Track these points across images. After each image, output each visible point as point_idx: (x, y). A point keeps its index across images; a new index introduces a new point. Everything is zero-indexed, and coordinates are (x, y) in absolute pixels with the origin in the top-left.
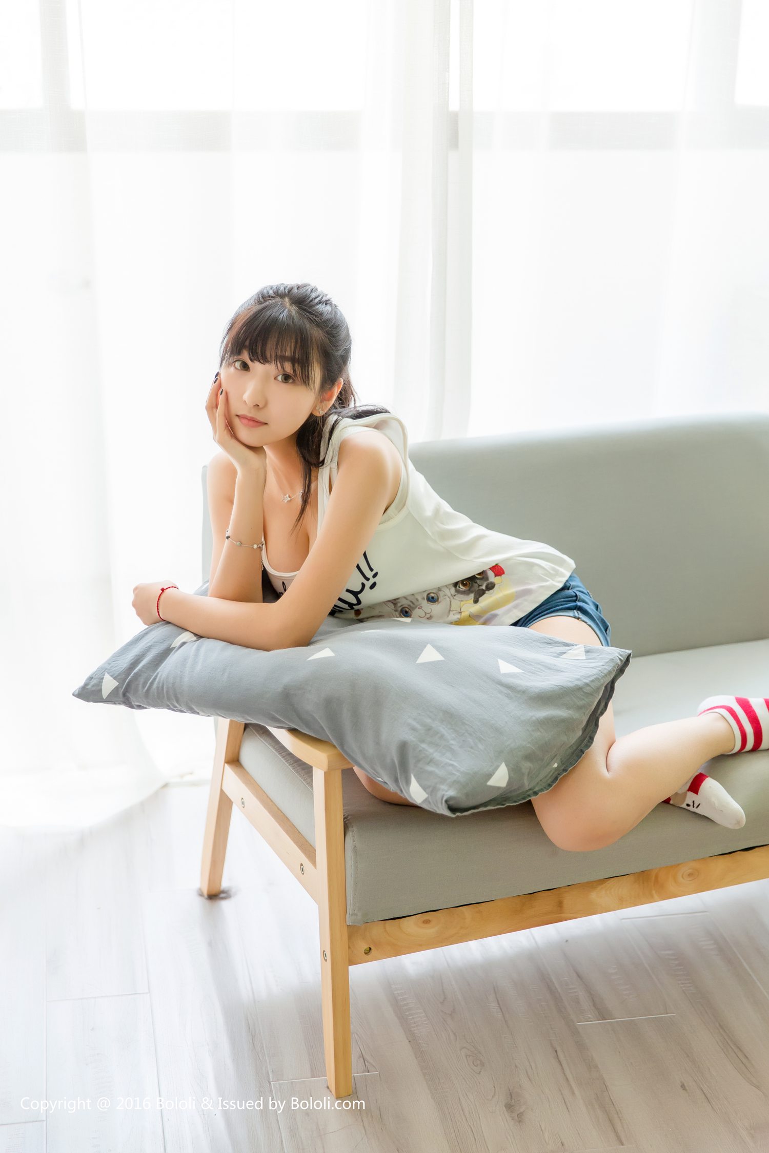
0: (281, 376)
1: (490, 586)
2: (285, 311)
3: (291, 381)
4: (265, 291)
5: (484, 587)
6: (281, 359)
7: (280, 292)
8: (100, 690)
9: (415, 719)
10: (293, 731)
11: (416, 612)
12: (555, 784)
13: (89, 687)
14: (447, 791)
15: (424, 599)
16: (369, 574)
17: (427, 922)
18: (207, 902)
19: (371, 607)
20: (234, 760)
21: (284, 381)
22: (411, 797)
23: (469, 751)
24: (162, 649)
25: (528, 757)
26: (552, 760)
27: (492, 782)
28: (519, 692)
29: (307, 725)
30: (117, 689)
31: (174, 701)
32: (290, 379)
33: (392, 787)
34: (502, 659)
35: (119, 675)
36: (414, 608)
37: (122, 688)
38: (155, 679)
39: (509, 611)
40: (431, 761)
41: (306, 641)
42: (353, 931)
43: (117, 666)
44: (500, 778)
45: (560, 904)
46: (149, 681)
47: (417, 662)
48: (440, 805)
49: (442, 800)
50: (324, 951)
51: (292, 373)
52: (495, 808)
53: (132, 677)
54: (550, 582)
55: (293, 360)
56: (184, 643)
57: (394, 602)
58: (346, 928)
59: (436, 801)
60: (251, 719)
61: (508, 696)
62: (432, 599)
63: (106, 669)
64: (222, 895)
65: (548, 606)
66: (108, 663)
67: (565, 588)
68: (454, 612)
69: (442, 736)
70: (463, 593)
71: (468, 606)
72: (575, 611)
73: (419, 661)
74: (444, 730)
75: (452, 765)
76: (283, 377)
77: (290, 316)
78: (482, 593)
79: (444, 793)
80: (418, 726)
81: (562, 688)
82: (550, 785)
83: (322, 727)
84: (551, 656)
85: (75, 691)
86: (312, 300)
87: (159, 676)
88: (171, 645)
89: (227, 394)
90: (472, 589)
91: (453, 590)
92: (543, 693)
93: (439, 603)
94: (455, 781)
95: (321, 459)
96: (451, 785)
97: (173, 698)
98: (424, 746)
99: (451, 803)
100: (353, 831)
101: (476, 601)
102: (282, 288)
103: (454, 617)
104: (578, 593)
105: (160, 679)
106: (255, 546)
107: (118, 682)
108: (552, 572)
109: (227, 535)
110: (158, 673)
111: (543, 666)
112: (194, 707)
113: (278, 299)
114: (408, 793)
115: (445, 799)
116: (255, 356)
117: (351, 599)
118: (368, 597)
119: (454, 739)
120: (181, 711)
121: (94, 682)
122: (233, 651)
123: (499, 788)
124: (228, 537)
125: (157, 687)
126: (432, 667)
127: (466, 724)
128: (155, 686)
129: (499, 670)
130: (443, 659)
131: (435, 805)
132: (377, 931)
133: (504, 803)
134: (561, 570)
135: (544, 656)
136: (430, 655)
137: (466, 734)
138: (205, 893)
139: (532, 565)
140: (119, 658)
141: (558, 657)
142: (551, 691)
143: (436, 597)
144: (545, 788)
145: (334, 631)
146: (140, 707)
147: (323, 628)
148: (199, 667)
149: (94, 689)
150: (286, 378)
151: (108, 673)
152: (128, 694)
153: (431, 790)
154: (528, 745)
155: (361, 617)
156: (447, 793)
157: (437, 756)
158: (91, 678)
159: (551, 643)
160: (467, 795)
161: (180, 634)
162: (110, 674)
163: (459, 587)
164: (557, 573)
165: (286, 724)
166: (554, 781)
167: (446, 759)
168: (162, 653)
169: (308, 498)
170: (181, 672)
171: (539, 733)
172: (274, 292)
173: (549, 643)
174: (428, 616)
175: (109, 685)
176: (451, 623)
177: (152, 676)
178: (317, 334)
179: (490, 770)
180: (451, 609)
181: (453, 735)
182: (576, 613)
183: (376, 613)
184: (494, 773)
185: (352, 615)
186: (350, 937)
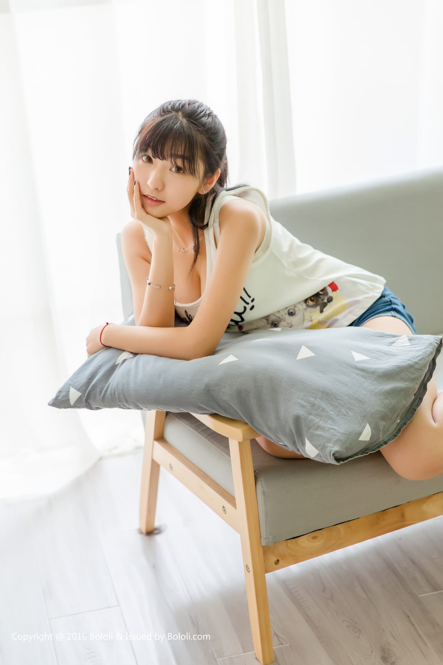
0: (174, 168)
1: (330, 299)
2: (178, 123)
3: (182, 171)
4: (165, 107)
5: (326, 301)
6: (174, 156)
7: (175, 107)
8: (69, 400)
9: (302, 399)
10: (214, 415)
11: (283, 323)
12: (399, 435)
13: (60, 398)
14: (333, 448)
15: (286, 314)
16: (248, 300)
17: (315, 538)
18: (146, 538)
19: (251, 323)
20: (160, 438)
21: (177, 172)
22: (306, 453)
23: (343, 418)
24: (110, 366)
25: (384, 418)
26: (397, 417)
27: (361, 439)
28: (370, 373)
29: (225, 410)
30: (80, 398)
31: (125, 402)
32: (181, 170)
33: (291, 448)
34: (354, 351)
35: (81, 388)
36: (280, 322)
37: (84, 397)
38: (108, 388)
39: (345, 316)
40: (318, 428)
41: (212, 352)
42: (266, 550)
43: (78, 382)
44: (366, 435)
45: (403, 516)
46: (104, 389)
47: (297, 359)
48: (329, 457)
49: (330, 454)
50: (247, 565)
51: (182, 166)
52: (363, 455)
53: (91, 388)
54: (371, 294)
55: (183, 157)
56: (124, 361)
57: (267, 318)
58: (262, 547)
59: (326, 455)
60: (183, 410)
61: (363, 376)
62: (291, 314)
63: (70, 384)
64: (156, 532)
65: (373, 310)
66: (71, 379)
67: (383, 296)
68: (307, 321)
69: (323, 409)
70: (312, 306)
71: (316, 315)
72: (392, 312)
73: (298, 358)
74: (323, 405)
75: (333, 429)
76: (176, 169)
77: (182, 126)
78: (324, 305)
79: (331, 449)
80: (305, 404)
81: (399, 367)
82: (395, 436)
83: (236, 411)
84: (385, 345)
85: (50, 401)
86: (197, 115)
87: (110, 386)
88: (116, 362)
89: (139, 183)
90: (318, 303)
91: (304, 305)
92: (386, 372)
93: (296, 315)
94: (337, 440)
95: (205, 223)
96: (335, 443)
97: (123, 400)
98: (311, 417)
99: (336, 455)
100: (261, 481)
101: (322, 311)
102: (177, 105)
103: (308, 324)
104: (392, 299)
105: (112, 388)
106: (170, 288)
107: (81, 393)
108: (370, 287)
109: (148, 282)
110: (109, 384)
111: (382, 353)
112: (139, 405)
113: (174, 113)
114: (304, 451)
115: (332, 453)
116: (156, 155)
117: (238, 318)
118: (249, 316)
119: (332, 411)
120: (129, 408)
121: (63, 394)
122: (162, 362)
123: (366, 441)
124: (149, 284)
125: (110, 393)
126: (307, 361)
127: (339, 399)
128: (109, 392)
129: (354, 359)
130: (314, 355)
131: (325, 457)
132: (282, 548)
133: (367, 452)
134: (377, 285)
135: (381, 346)
136: (304, 353)
137: (340, 406)
138: (144, 531)
139: (355, 283)
140: (79, 375)
141: (390, 346)
142: (392, 370)
143: (293, 312)
144: (392, 438)
145: (229, 342)
146: (97, 408)
147: (222, 341)
148: (140, 376)
149: (63, 399)
150: (179, 169)
151: (73, 387)
152: (89, 401)
153: (321, 448)
154: (382, 410)
155: (243, 330)
156: (333, 449)
157: (322, 423)
158: (60, 392)
159: (383, 336)
160: (347, 449)
161: (121, 354)
162: (75, 388)
163: (309, 303)
164: (375, 288)
165: (210, 411)
166: (398, 433)
167: (328, 425)
168: (110, 369)
169: (198, 249)
170: (127, 381)
171: (388, 400)
172: (171, 108)
173: (382, 336)
174: (290, 325)
175: (74, 395)
176: (306, 328)
177: (105, 386)
178: (200, 138)
179: (359, 429)
180: (305, 319)
181: (331, 408)
182: (393, 313)
183: (255, 326)
184: (363, 432)
185: (236, 329)
186: (264, 554)
